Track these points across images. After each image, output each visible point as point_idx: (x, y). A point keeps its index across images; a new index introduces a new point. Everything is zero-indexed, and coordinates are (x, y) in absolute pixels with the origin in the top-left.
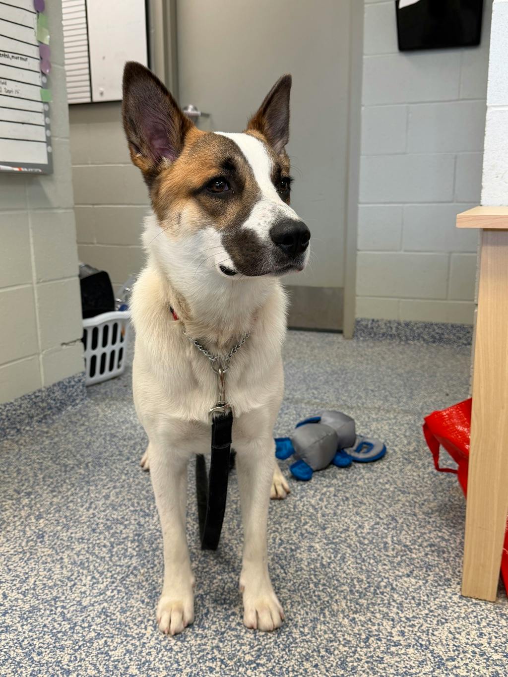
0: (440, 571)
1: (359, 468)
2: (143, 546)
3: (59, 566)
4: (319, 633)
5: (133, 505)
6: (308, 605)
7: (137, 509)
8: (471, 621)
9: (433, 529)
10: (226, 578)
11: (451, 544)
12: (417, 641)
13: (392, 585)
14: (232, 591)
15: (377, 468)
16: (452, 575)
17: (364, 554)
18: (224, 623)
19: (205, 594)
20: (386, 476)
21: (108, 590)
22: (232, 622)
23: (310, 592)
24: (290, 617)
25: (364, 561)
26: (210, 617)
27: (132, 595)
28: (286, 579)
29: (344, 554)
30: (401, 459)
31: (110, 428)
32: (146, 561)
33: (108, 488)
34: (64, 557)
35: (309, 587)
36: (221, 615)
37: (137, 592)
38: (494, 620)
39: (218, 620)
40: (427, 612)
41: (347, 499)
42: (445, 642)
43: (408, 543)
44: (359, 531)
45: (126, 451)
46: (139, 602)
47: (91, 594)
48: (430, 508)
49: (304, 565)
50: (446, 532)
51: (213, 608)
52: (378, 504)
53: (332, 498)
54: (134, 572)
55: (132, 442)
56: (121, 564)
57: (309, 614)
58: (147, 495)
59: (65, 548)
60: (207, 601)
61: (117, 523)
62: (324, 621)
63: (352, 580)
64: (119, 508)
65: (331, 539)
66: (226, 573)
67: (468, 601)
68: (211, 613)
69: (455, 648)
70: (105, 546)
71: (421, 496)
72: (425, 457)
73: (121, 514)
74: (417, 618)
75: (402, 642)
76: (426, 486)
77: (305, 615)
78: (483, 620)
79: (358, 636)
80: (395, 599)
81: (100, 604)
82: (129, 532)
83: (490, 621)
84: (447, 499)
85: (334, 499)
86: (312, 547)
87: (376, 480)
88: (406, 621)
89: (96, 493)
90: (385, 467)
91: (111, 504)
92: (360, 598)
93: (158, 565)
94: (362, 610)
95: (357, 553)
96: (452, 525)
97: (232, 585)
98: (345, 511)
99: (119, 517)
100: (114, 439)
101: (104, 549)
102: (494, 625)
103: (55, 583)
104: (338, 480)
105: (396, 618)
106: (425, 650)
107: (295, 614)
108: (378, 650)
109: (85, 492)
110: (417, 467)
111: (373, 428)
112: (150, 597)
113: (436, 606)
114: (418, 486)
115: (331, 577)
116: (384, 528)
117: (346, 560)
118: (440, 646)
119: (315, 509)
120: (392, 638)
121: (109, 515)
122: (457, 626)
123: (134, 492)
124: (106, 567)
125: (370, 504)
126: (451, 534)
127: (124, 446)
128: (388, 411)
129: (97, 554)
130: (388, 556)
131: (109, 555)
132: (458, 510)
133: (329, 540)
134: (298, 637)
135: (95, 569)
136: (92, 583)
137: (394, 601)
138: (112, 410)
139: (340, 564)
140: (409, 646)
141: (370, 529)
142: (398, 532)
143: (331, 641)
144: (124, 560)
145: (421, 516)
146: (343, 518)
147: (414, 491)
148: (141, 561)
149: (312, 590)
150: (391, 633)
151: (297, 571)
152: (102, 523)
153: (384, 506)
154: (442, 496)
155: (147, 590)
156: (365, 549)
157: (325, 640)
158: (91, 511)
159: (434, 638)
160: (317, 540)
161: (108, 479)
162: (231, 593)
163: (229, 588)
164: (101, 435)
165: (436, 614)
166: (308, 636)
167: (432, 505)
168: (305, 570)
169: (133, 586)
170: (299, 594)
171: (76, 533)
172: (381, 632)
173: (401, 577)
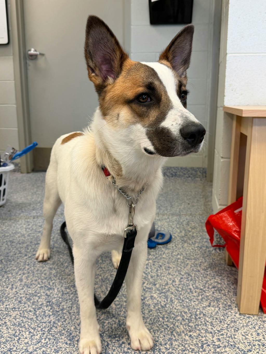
0: (224, 301)
1: (161, 247)
2: (54, 308)
3: (5, 328)
4: (176, 347)
5: (39, 284)
6: (163, 331)
7: (43, 285)
8: (250, 327)
9: (211, 278)
10: (111, 322)
11: (223, 285)
12: (228, 343)
13: (203, 312)
14: (117, 329)
15: (170, 247)
16: (231, 303)
17: (182, 297)
18: (120, 349)
19: (102, 333)
20: (176, 251)
21: (42, 339)
22: (125, 348)
23: (161, 323)
24: (156, 340)
25: (183, 301)
26: (110, 346)
27: (59, 340)
28: (145, 317)
29: (171, 298)
30: (180, 241)
31: (8, 237)
32: (59, 317)
33: (20, 275)
34: (6, 321)
35: (160, 320)
36: (117, 345)
37: (60, 337)
38: (261, 325)
39: (115, 348)
40: (226, 325)
41: (161, 266)
42: (242, 342)
43: (202, 288)
44: (174, 284)
45: (23, 251)
46: (64, 344)
47: (33, 343)
48: (205, 266)
49: (152, 307)
50: (218, 279)
51: (110, 341)
52: (178, 267)
53: (153, 266)
54: (54, 325)
55: (25, 245)
56: (45, 321)
57: (166, 336)
58: (45, 276)
59: (5, 315)
60: (105, 337)
61: (34, 296)
62: (175, 339)
63: (181, 313)
64: (31, 286)
65: (161, 290)
66: (110, 319)
67: (244, 316)
68: (110, 344)
69: (249, 344)
70: (30, 311)
71: (198, 260)
72: (192, 238)
73: (33, 290)
74: (223, 330)
75: (221, 345)
76: (198, 254)
77: (164, 338)
78: (256, 325)
79: (197, 345)
80: (208, 320)
81: (40, 349)
82: (43, 300)
83: (260, 326)
84: (211, 261)
85: (154, 267)
86: (152, 296)
87: (172, 253)
88: (218, 332)
89: (13, 278)
90: (173, 246)
91: (25, 285)
92: (189, 323)
93: (68, 319)
94: (193, 330)
95: (178, 297)
96: (219, 274)
97: (116, 326)
98: (162, 273)
99: (33, 292)
100: (13, 244)
101: (31, 313)
102: (262, 328)
103: (6, 340)
104: (152, 256)
105: (213, 332)
106: (234, 348)
107: (158, 337)
108: (210, 352)
109: (6, 278)
110: (190, 244)
111: (159, 225)
112: (70, 340)
113: (229, 322)
114: (194, 255)
115: (169, 312)
116: (186, 281)
117: (173, 302)
118: (241, 344)
119: (146, 274)
120: (215, 344)
121: (26, 291)
122: (244, 331)
123: (37, 275)
124: (36, 324)
125: (174, 268)
126: (221, 280)
127: (21, 248)
128: (163, 215)
129: (27, 317)
130: (194, 296)
131: (35, 317)
132: (219, 266)
133: (160, 291)
134: (165, 351)
135: (29, 327)
136: (30, 336)
137: (208, 322)
138: (6, 226)
139: (171, 304)
140: (225, 347)
141: (179, 282)
142: (194, 282)
143: (184, 351)
144: (45, 319)
145: (202, 272)
146: (163, 277)
147: (193, 258)
148: (56, 318)
149: (162, 322)
150: (213, 340)
151: (149, 312)
152: (24, 297)
153: (181, 268)
154: (208, 259)
155: (66, 336)
156: (181, 294)
157: (181, 351)
158: (14, 290)
159: (236, 340)
160: (154, 292)
161: (18, 269)
162: (118, 330)
163: (115, 327)
164: (4, 242)
165: (232, 326)
166: (171, 350)
167: (205, 264)
168: (154, 311)
169: (57, 334)
170: (156, 325)
171: (9, 305)
172: (208, 341)
173: (206, 307)
